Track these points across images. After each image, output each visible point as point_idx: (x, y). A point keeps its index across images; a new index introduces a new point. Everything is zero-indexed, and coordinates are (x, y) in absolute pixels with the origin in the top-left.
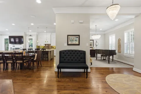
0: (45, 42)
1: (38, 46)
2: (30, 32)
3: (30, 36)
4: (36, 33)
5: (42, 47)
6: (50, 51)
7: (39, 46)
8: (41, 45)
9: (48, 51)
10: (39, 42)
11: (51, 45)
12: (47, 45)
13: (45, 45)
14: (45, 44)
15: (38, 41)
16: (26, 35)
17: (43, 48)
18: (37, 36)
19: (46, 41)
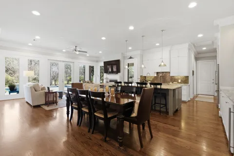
0: (160, 66)
1: (143, 76)
2: (131, 51)
3: (131, 58)
4: (139, 52)
5: (151, 79)
6: (174, 90)
7: (145, 77)
8: (148, 75)
9: (167, 90)
10: (145, 67)
11: (171, 75)
12: (161, 75)
13: (156, 75)
14: (157, 73)
15: (143, 66)
16: (124, 58)
17: (153, 80)
18: (142, 56)
19: (162, 64)
